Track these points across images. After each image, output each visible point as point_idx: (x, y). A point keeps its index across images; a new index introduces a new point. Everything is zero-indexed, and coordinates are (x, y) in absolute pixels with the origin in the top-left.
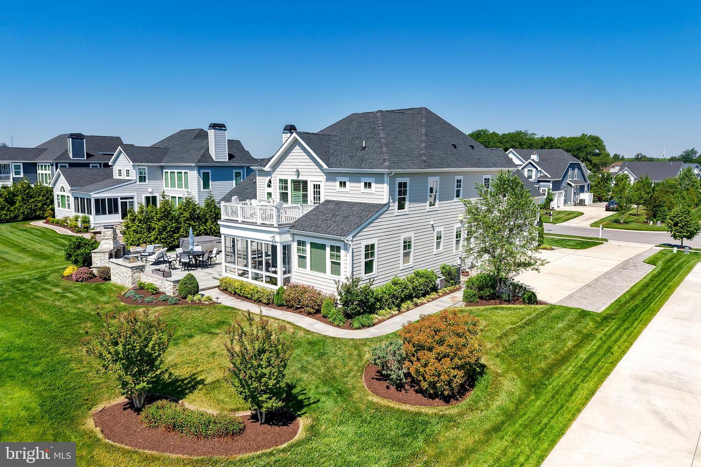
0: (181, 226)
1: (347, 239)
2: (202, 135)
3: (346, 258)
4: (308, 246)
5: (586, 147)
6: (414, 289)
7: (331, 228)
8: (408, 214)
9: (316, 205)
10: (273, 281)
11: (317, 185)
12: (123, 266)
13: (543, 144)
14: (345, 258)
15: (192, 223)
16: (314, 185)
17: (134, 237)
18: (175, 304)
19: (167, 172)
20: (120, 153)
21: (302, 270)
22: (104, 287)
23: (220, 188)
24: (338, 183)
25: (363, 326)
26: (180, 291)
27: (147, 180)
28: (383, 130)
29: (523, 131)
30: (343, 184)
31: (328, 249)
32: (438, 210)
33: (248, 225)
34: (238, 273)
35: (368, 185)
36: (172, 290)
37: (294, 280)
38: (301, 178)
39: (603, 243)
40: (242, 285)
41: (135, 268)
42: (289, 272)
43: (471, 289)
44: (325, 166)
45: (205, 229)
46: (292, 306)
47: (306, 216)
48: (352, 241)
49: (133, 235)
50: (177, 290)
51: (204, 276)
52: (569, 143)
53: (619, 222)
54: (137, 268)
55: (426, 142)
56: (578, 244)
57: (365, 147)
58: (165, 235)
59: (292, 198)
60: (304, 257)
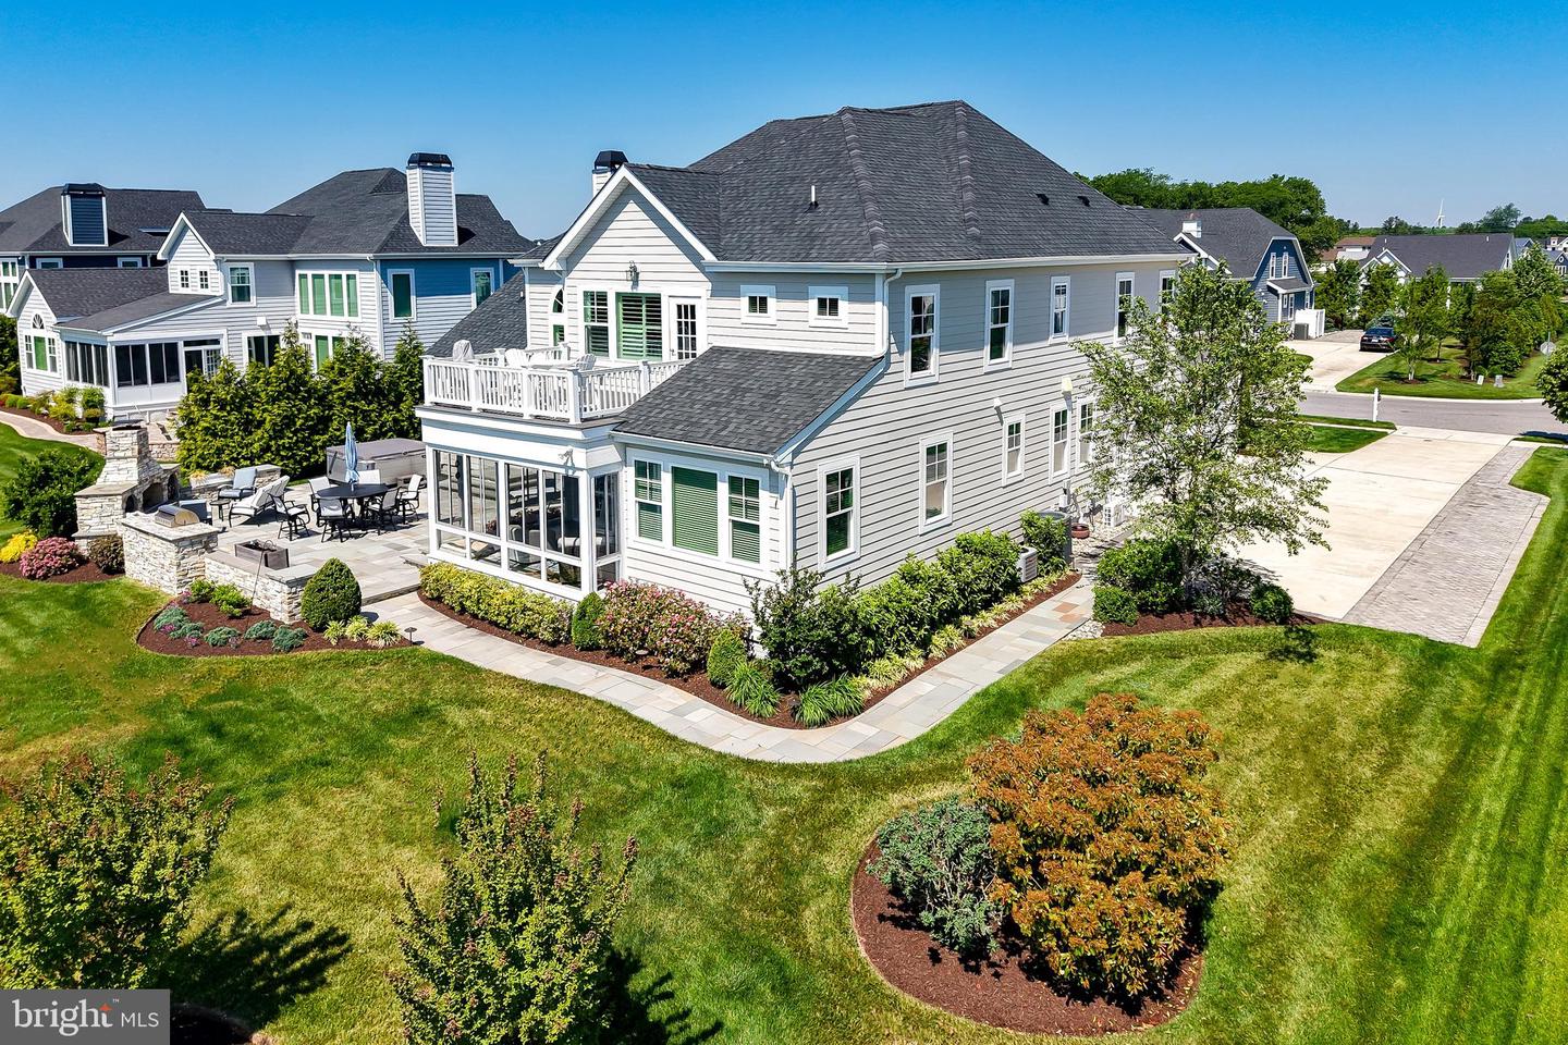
0: (334, 414)
1: (778, 459)
2: (393, 183)
3: (774, 513)
4: (666, 479)
5: (1282, 204)
6: (961, 591)
7: (731, 427)
8: (937, 383)
9: (686, 362)
10: (569, 576)
11: (686, 307)
12: (155, 536)
13: (1186, 199)
14: (772, 512)
15: (362, 405)
16: (679, 307)
17: (204, 446)
18: (291, 648)
19: (305, 276)
20: (185, 229)
21: (647, 543)
22: (99, 595)
23: (437, 313)
24: (745, 301)
25: (833, 717)
26: (308, 610)
27: (253, 298)
28: (861, 157)
29: (1142, 171)
30: (758, 304)
31: (723, 488)
32: (1010, 369)
33: (498, 419)
34: (474, 552)
35: (828, 306)
36: (286, 607)
37: (628, 573)
38: (643, 289)
39: (1386, 434)
40: (484, 587)
41: (187, 543)
42: (612, 551)
43: (1113, 583)
44: (708, 256)
45: (396, 421)
46: (623, 650)
47: (659, 392)
48: (792, 465)
49: (204, 440)
50: (299, 604)
51: (383, 556)
52: (1243, 196)
53: (1403, 379)
54: (193, 541)
55: (974, 190)
56: (1331, 439)
57: (816, 204)
58: (289, 438)
59: (618, 341)
60: (655, 509)
